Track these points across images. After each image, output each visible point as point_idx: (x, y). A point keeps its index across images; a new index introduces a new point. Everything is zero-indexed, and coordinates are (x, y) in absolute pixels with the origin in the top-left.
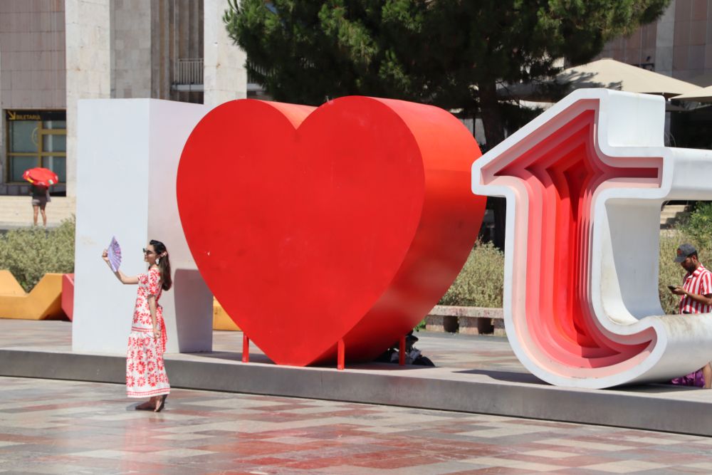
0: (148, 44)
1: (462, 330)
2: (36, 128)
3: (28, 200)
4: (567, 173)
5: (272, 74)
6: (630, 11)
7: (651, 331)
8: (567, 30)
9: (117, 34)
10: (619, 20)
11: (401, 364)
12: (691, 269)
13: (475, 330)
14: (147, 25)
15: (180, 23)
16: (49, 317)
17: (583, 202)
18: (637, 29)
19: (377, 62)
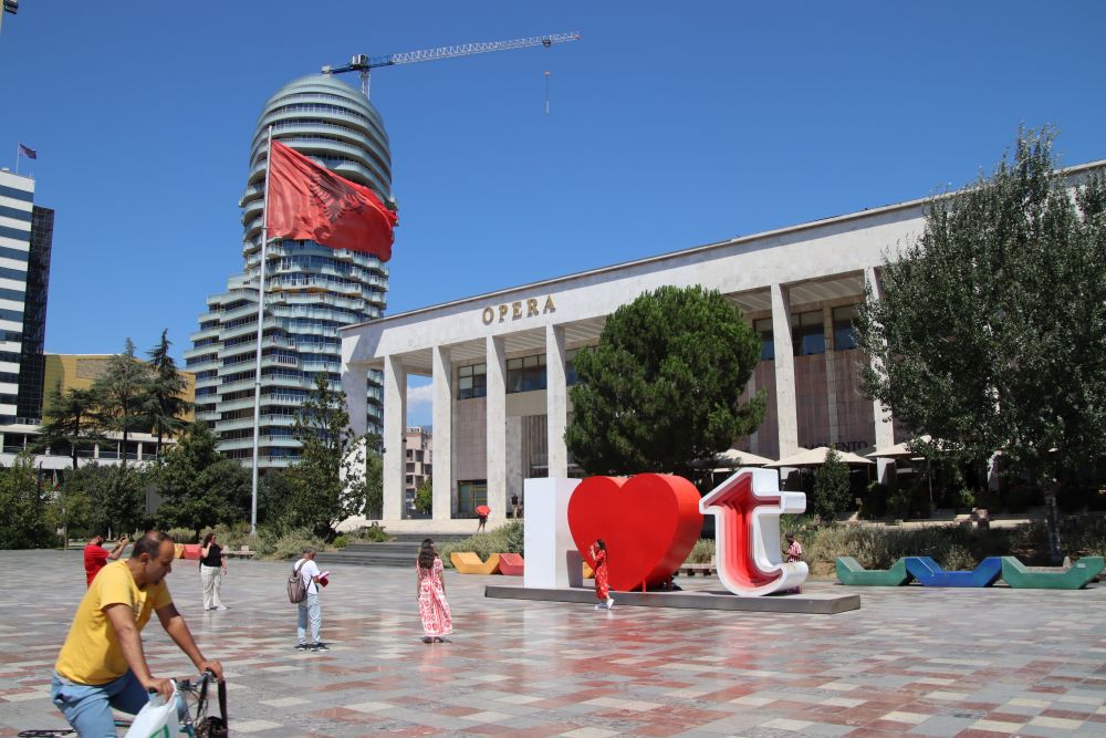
0: (520, 448)
1: (680, 574)
2: (471, 488)
3: (478, 521)
4: (740, 504)
5: (584, 461)
6: (743, 429)
7: (780, 570)
8: (717, 438)
9: (508, 445)
10: (739, 433)
11: (668, 589)
12: (791, 543)
13: (686, 574)
14: (520, 441)
15: (534, 438)
16: (494, 573)
17: (748, 517)
18: (746, 436)
19: (633, 453)
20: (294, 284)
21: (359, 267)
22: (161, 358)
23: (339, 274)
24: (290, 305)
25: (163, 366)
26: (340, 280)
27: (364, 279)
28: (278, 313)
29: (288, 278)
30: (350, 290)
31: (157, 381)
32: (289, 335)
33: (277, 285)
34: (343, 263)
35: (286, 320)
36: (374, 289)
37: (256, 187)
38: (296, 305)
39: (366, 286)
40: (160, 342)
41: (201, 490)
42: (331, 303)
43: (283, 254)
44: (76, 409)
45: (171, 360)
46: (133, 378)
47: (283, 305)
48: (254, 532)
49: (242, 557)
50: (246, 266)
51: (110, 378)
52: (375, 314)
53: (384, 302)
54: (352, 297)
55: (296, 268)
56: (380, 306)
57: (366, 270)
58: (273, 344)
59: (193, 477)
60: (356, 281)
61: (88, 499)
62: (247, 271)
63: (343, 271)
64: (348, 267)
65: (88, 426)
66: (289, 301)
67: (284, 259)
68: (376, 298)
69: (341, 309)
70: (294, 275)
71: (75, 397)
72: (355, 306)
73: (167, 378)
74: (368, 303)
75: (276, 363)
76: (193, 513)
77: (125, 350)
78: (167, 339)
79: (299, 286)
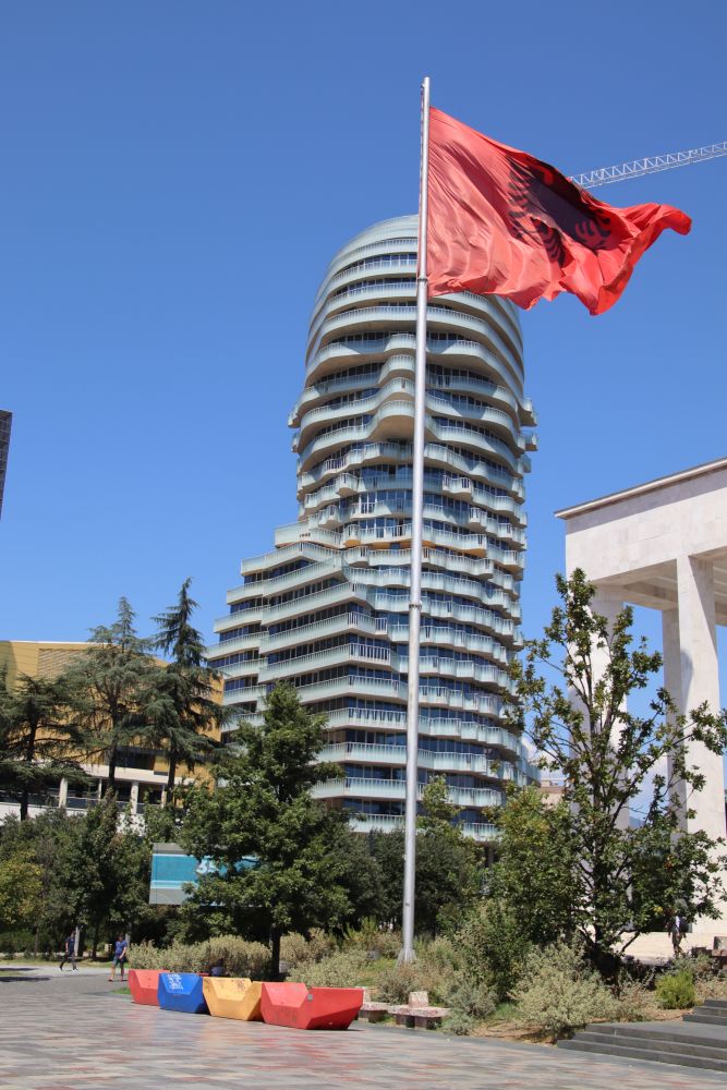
20: (381, 535)
21: (483, 509)
22: (179, 630)
23: (451, 520)
24: (376, 567)
25: (181, 643)
26: (454, 529)
27: (490, 529)
28: (356, 578)
29: (371, 525)
30: (470, 544)
31: (170, 669)
32: (376, 614)
33: (353, 537)
34: (458, 502)
35: (372, 589)
36: (506, 545)
37: (317, 388)
38: (385, 567)
39: (494, 541)
40: (177, 602)
41: (291, 845)
42: (441, 564)
43: (362, 488)
44: (33, 714)
45: (195, 634)
46: (130, 664)
47: (363, 567)
48: (407, 952)
49: (412, 1022)
50: (302, 512)
51: (91, 665)
52: (508, 584)
53: (522, 566)
54: (472, 556)
55: (383, 510)
56: (514, 573)
57: (492, 514)
58: (352, 626)
59: (270, 813)
60: (477, 531)
61: (37, 869)
62: (303, 520)
63: (457, 515)
64: (465, 509)
65: (49, 744)
66: (373, 561)
67: (364, 496)
68: (508, 560)
69: (457, 574)
70: (380, 521)
71: (31, 690)
72: (478, 570)
73: (188, 664)
74: (498, 567)
75: (356, 658)
76: (274, 902)
77: (117, 619)
78: (189, 597)
79: (388, 537)
